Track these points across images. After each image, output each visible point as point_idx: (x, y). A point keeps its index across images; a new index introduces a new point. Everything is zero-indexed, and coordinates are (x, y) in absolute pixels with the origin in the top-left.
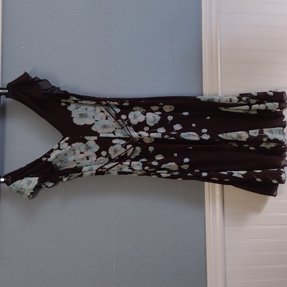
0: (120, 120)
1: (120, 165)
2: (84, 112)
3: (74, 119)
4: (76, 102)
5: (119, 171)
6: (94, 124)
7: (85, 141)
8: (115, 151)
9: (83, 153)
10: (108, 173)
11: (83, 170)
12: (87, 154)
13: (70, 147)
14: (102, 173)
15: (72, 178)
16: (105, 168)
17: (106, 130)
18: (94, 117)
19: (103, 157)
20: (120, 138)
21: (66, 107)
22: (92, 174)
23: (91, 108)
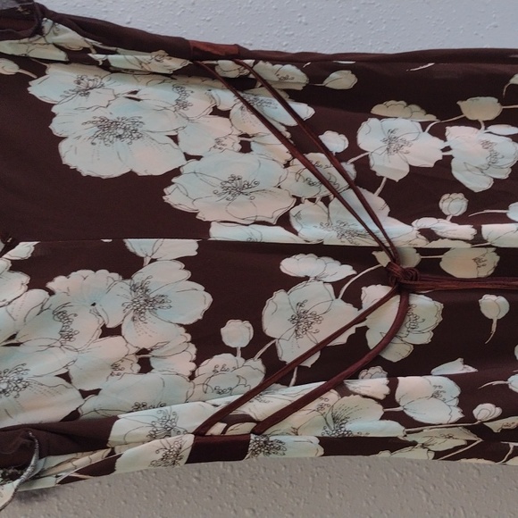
0: (317, 158)
1: (332, 396)
2: (121, 110)
3: (63, 148)
4: (76, 58)
5: (331, 432)
6: (176, 172)
7: (128, 265)
8: (301, 320)
9: (116, 331)
10: (268, 447)
11: (117, 431)
12: (138, 335)
13: (38, 294)
14: (233, 450)
15: (49, 482)
16: (247, 419)
17: (243, 208)
18: (175, 139)
19: (233, 351)
20: (320, 250)
21: (22, 81)
22: (170, 458)
23: (159, 95)
